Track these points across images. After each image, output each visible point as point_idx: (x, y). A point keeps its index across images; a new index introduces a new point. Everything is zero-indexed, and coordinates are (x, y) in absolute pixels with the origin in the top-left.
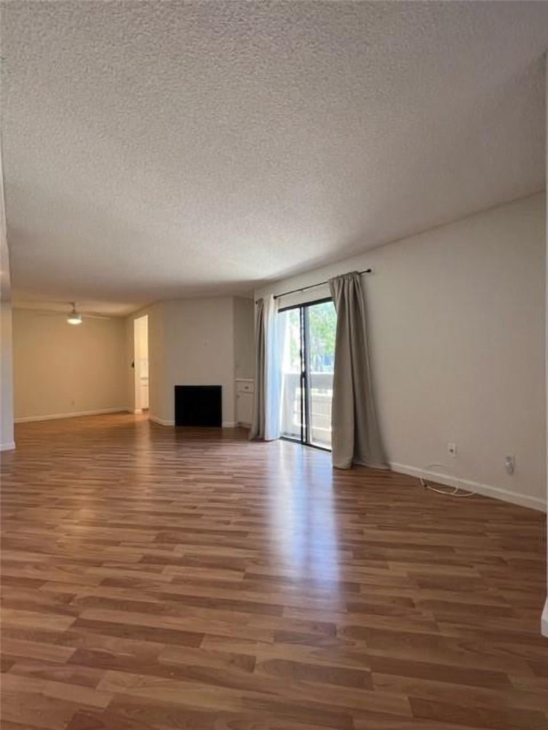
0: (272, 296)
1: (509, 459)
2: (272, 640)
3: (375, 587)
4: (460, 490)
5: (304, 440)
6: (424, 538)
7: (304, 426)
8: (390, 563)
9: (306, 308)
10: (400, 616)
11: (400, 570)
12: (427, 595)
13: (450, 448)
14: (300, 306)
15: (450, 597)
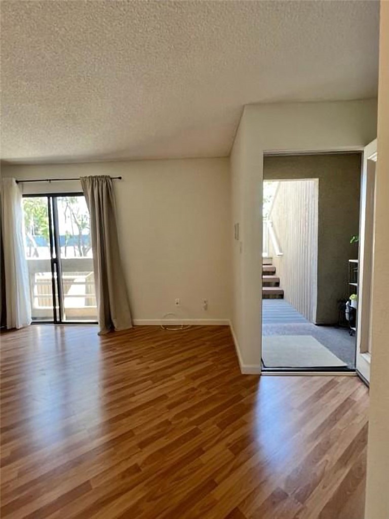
0: (14, 181)
1: (205, 302)
2: (139, 449)
3: (174, 391)
4: (183, 326)
5: (58, 320)
6: (182, 356)
7: (57, 307)
8: (174, 376)
9: (55, 198)
10: (192, 397)
11: (180, 377)
12: (198, 382)
13: (176, 302)
14: (48, 195)
15: (207, 377)
